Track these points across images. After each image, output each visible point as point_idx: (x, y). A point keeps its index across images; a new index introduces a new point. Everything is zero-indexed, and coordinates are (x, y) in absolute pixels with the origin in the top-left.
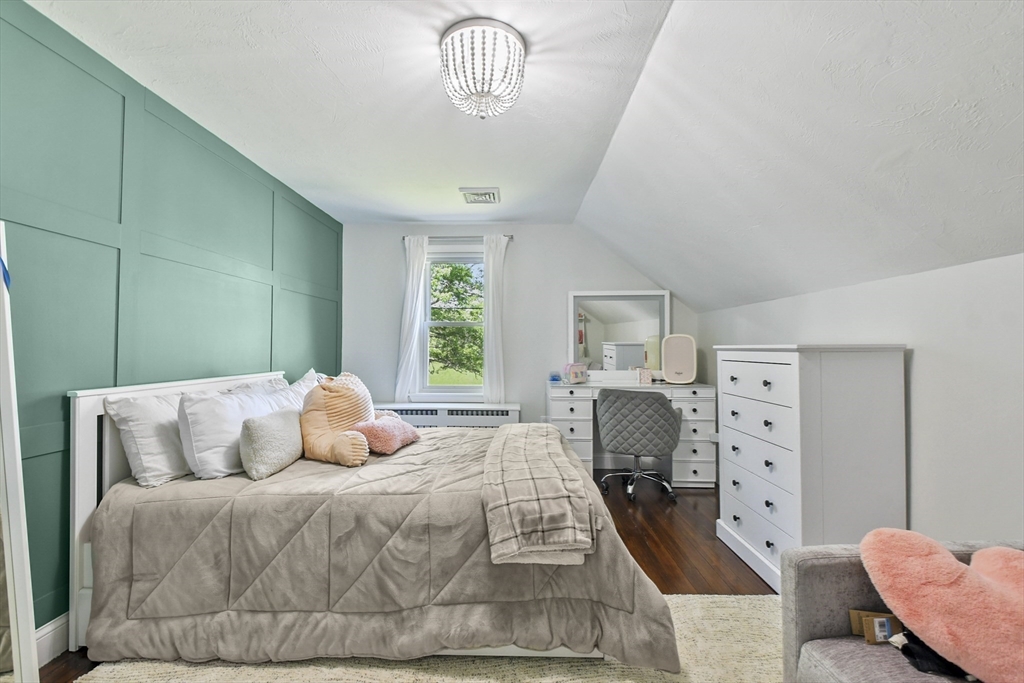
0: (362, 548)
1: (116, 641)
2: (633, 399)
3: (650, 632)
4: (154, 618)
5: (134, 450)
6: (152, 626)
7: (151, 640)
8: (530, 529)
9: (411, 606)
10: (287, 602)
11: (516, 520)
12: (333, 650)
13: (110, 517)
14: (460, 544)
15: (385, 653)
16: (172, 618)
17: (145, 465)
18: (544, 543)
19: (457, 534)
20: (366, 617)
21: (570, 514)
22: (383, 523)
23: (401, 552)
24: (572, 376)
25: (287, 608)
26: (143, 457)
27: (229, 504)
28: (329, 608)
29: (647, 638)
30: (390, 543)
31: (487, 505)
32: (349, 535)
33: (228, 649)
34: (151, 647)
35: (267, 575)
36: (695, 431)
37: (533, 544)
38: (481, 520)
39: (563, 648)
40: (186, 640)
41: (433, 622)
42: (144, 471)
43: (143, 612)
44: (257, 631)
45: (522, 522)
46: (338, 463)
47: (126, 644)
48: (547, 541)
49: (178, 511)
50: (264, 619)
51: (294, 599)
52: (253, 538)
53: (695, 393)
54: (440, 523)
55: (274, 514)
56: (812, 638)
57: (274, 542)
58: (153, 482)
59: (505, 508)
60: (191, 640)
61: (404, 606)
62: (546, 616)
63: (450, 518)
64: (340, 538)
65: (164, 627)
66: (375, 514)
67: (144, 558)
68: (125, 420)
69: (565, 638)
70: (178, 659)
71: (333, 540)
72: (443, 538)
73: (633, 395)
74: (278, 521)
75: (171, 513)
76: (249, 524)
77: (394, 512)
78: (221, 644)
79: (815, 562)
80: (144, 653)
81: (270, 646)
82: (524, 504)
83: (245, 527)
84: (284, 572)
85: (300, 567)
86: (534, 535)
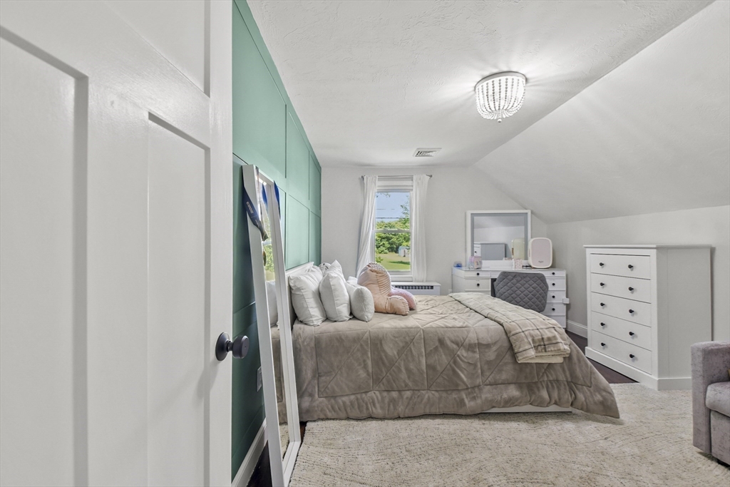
0: (443, 356)
1: (316, 409)
2: (524, 277)
3: (602, 396)
4: (332, 397)
5: (305, 306)
6: (333, 401)
7: (333, 408)
8: (537, 344)
9: (473, 386)
10: (406, 385)
11: (530, 340)
12: (434, 411)
13: (303, 342)
14: (496, 353)
15: (461, 412)
16: (342, 396)
17: (312, 314)
18: (546, 351)
19: (494, 348)
20: (449, 392)
21: (558, 336)
22: (453, 342)
23: (465, 357)
24: (476, 264)
25: (406, 389)
26: (310, 309)
27: (367, 333)
28: (428, 389)
29: (601, 399)
30: (459, 353)
31: (510, 332)
32: (436, 349)
33: (378, 411)
34: (333, 412)
35: (393, 370)
36: (554, 297)
37: (539, 352)
38: (506, 341)
39: (555, 406)
40: (353, 407)
41: (487, 393)
42: (311, 317)
43: (327, 393)
44: (393, 401)
45: (533, 340)
46: (395, 314)
47: (322, 410)
48: (547, 350)
49: (340, 338)
50: (395, 394)
51: (410, 384)
52: (384, 351)
53: (553, 274)
54: (485, 342)
55: (393, 338)
56: (712, 382)
57: (396, 353)
58: (315, 323)
59: (522, 333)
60: (356, 407)
61: (469, 386)
62: (545, 389)
63: (490, 340)
64: (431, 350)
65: (340, 401)
66: (449, 338)
67: (325, 364)
68: (299, 289)
69: (558, 400)
70: (348, 418)
71: (427, 352)
72: (487, 350)
73: (525, 275)
74: (396, 342)
75: (337, 339)
76: (381, 344)
77: (458, 337)
78: (374, 409)
79: (713, 348)
80: (329, 415)
81: (401, 409)
82: (532, 332)
83: (379, 345)
84: (403, 369)
85: (412, 366)
86: (539, 347)
